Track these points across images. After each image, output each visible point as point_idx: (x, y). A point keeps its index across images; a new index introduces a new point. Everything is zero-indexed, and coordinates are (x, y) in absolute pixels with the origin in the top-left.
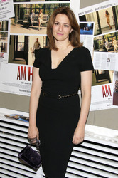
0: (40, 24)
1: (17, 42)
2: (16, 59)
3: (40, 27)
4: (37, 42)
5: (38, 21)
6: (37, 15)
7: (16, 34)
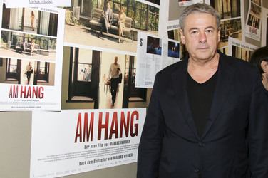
0: (121, 32)
1: (77, 63)
2: (75, 98)
3: (120, 38)
4: (116, 64)
5: (118, 26)
6: (116, 15)
7: (75, 46)
